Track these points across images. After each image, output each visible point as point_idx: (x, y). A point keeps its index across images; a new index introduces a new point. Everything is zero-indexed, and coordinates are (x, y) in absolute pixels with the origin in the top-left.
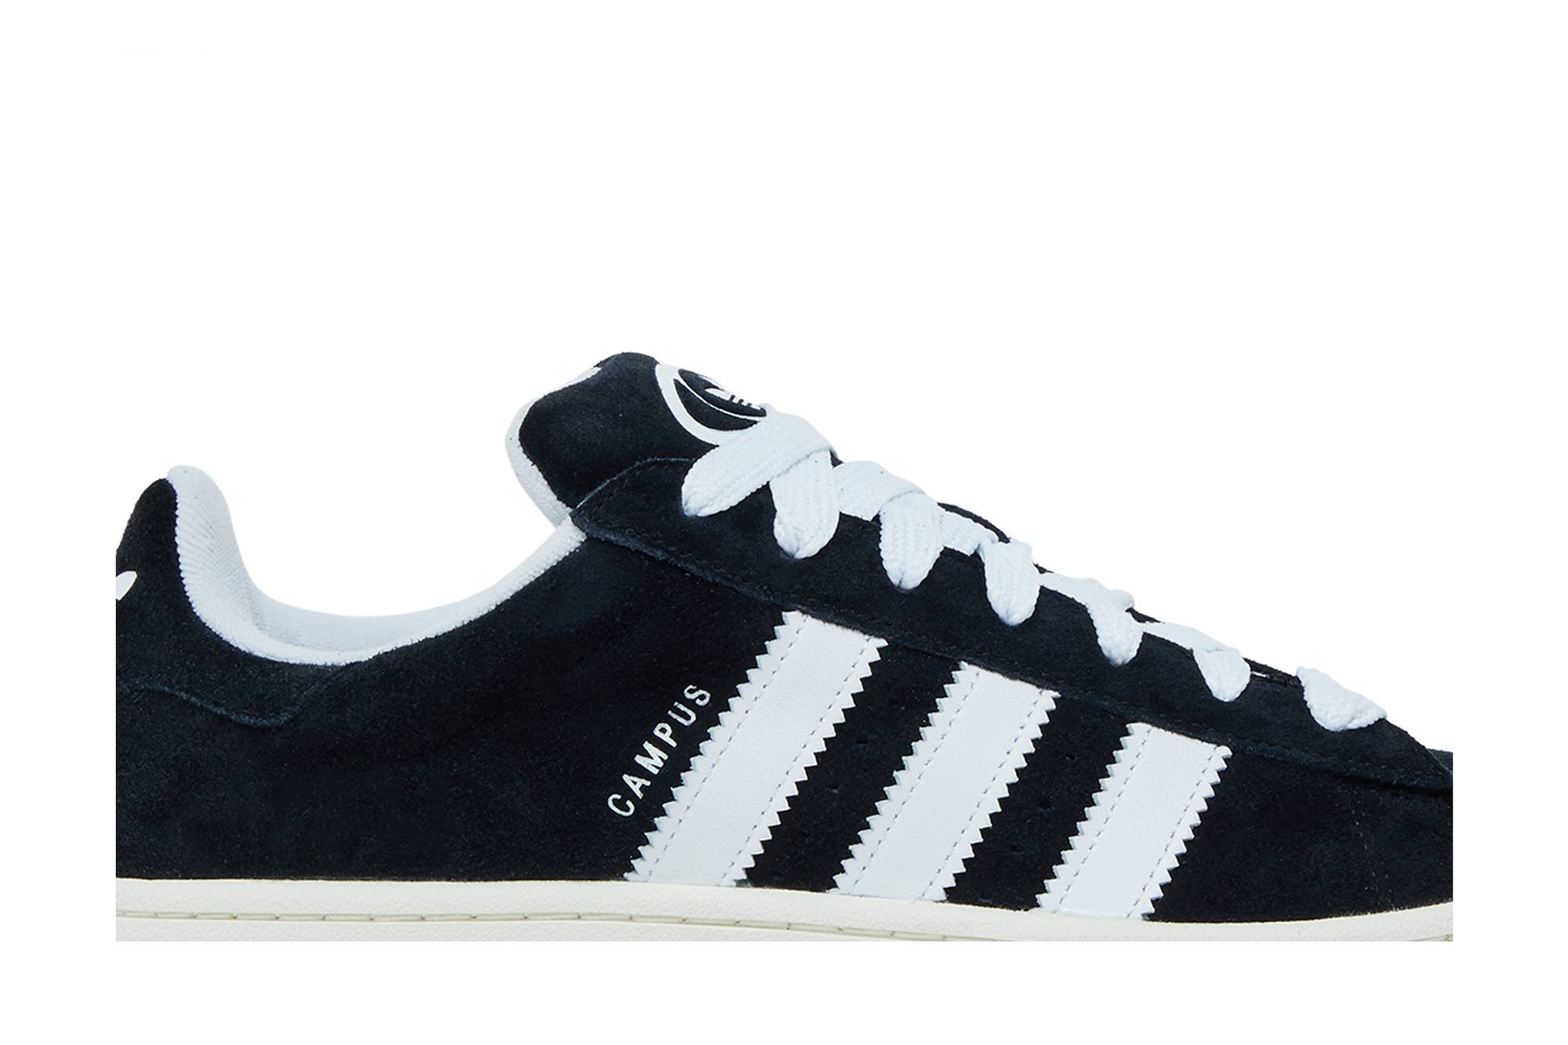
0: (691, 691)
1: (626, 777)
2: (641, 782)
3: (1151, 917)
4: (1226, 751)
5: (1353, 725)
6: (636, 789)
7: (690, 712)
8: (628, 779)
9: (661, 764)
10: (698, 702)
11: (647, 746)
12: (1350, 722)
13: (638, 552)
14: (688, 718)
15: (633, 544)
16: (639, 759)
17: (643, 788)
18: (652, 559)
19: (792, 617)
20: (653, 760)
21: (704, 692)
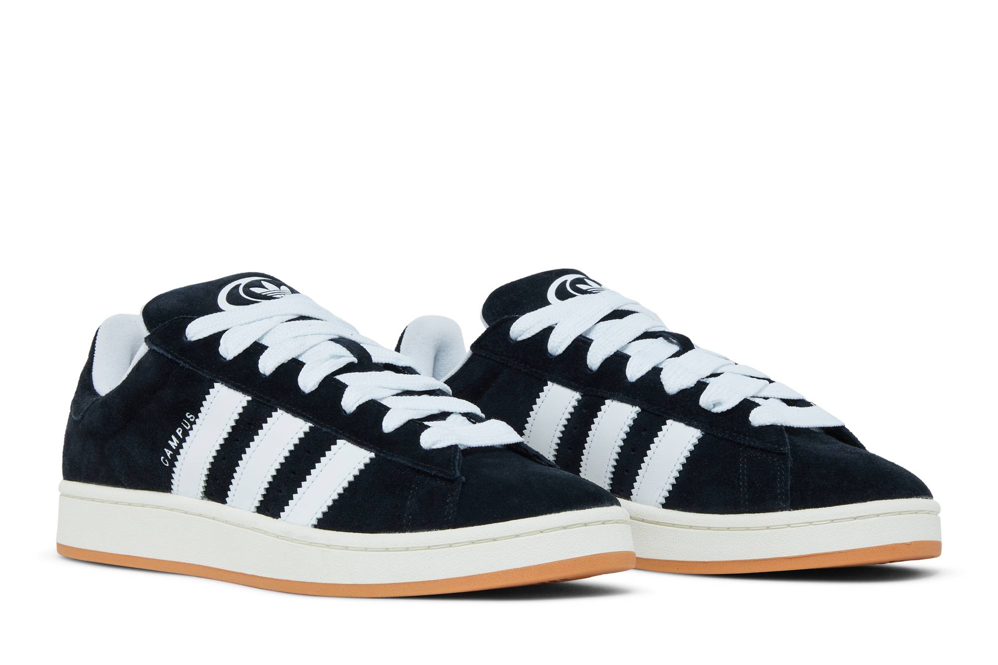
0: (189, 415)
1: (165, 449)
2: (170, 452)
3: (315, 526)
4: (373, 455)
5: (434, 447)
6: (168, 455)
7: (189, 424)
8: (166, 450)
9: (176, 445)
10: (191, 420)
11: (173, 437)
12: (433, 445)
13: (163, 354)
14: (187, 426)
15: (161, 351)
16: (170, 442)
17: (171, 455)
18: (168, 358)
19: (217, 385)
20: (174, 443)
21: (193, 416)
